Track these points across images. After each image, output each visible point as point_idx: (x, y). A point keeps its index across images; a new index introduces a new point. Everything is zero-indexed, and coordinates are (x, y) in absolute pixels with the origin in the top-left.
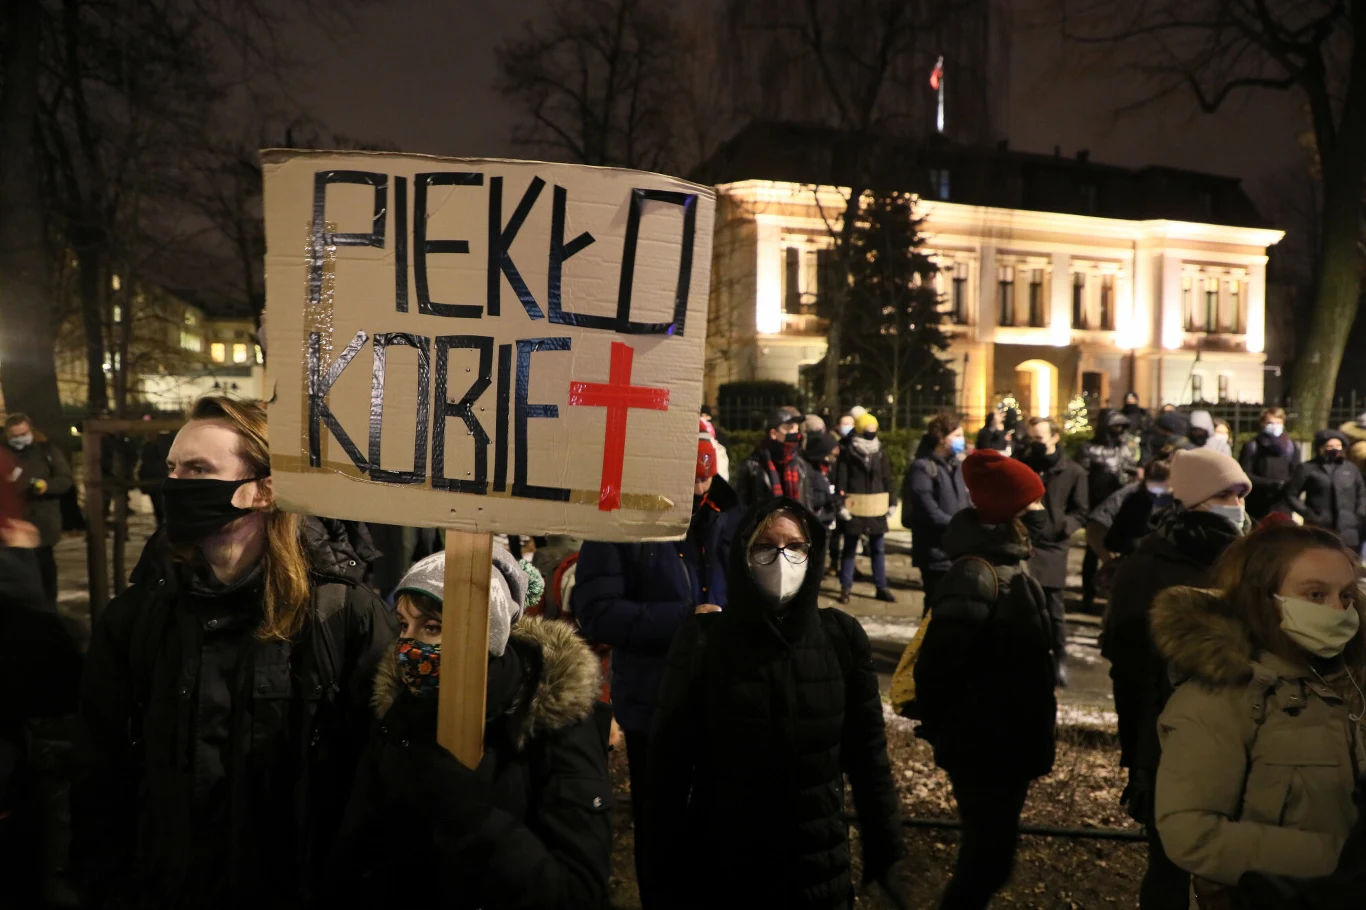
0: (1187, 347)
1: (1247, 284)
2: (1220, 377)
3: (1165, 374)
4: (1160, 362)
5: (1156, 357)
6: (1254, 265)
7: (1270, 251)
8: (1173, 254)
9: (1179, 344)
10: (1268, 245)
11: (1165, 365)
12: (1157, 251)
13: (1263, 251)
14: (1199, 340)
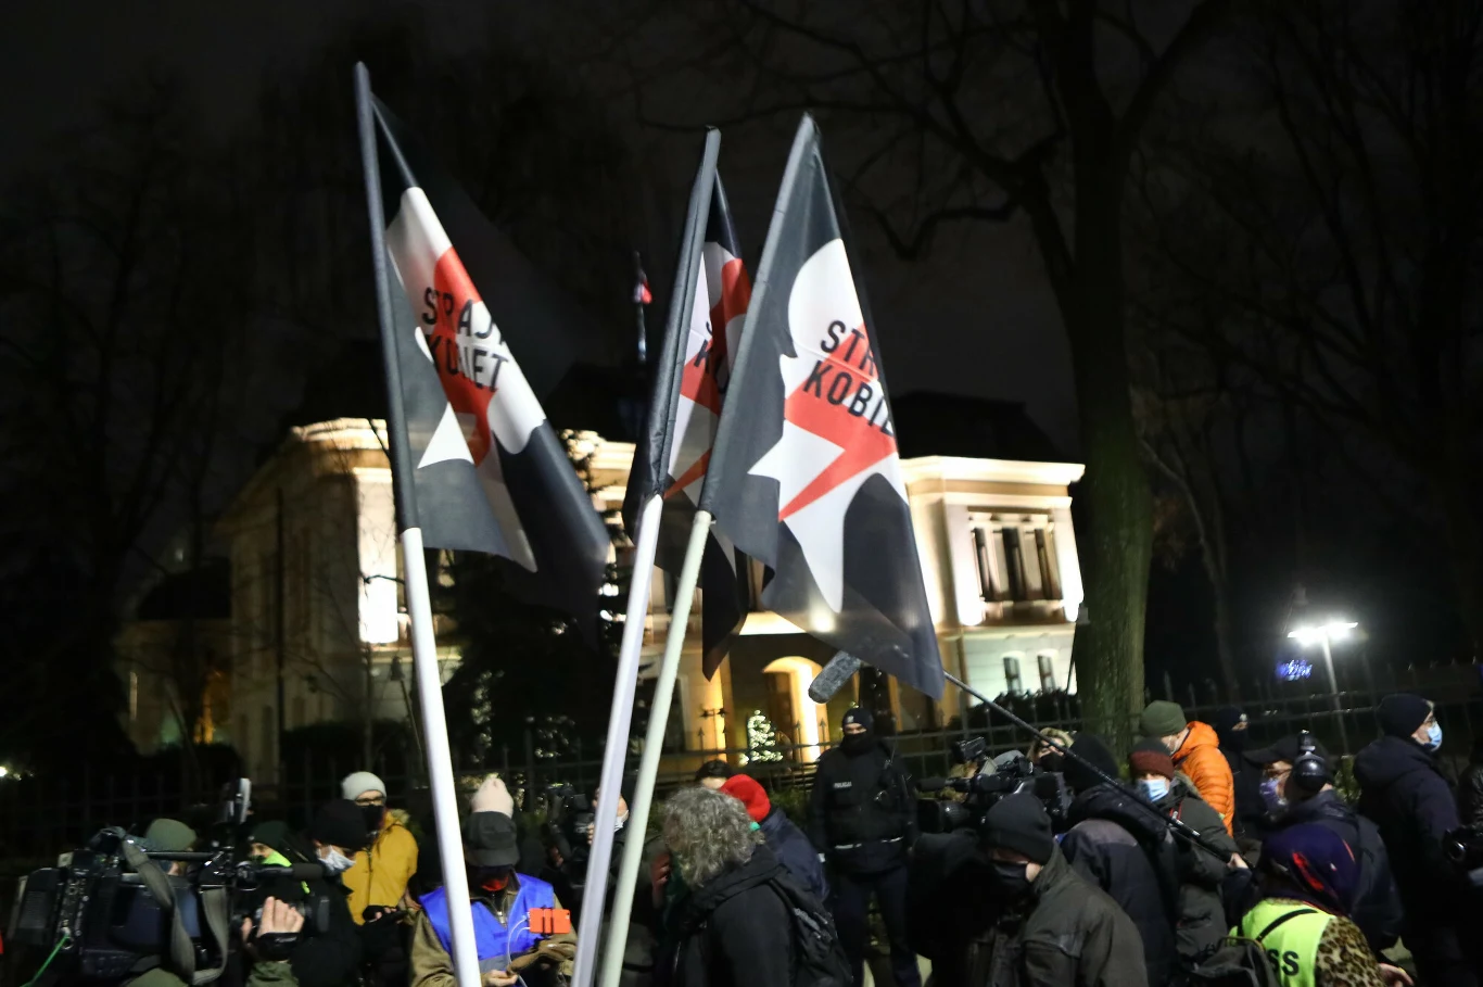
0: (991, 622)
1: (1053, 533)
2: (1040, 659)
3: (969, 661)
4: (959, 643)
5: (954, 638)
6: (1056, 509)
7: (1073, 489)
8: (956, 499)
9: (980, 618)
10: (1068, 483)
11: (966, 648)
12: (935, 497)
13: (1065, 490)
14: (1005, 609)
